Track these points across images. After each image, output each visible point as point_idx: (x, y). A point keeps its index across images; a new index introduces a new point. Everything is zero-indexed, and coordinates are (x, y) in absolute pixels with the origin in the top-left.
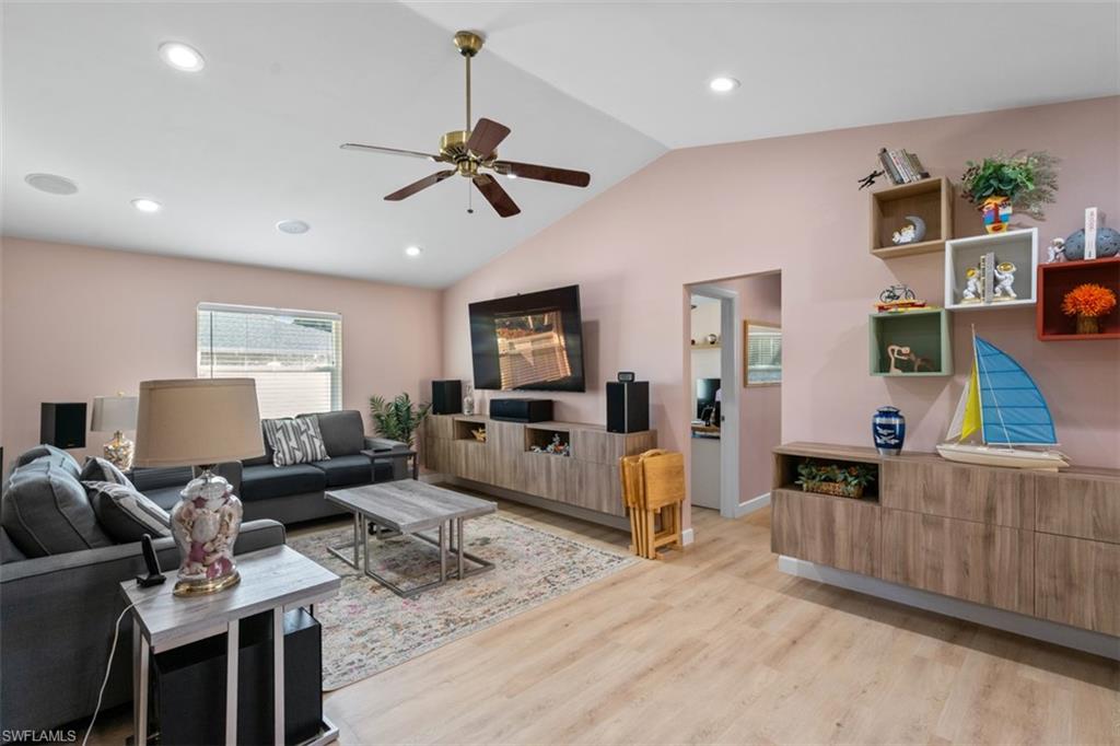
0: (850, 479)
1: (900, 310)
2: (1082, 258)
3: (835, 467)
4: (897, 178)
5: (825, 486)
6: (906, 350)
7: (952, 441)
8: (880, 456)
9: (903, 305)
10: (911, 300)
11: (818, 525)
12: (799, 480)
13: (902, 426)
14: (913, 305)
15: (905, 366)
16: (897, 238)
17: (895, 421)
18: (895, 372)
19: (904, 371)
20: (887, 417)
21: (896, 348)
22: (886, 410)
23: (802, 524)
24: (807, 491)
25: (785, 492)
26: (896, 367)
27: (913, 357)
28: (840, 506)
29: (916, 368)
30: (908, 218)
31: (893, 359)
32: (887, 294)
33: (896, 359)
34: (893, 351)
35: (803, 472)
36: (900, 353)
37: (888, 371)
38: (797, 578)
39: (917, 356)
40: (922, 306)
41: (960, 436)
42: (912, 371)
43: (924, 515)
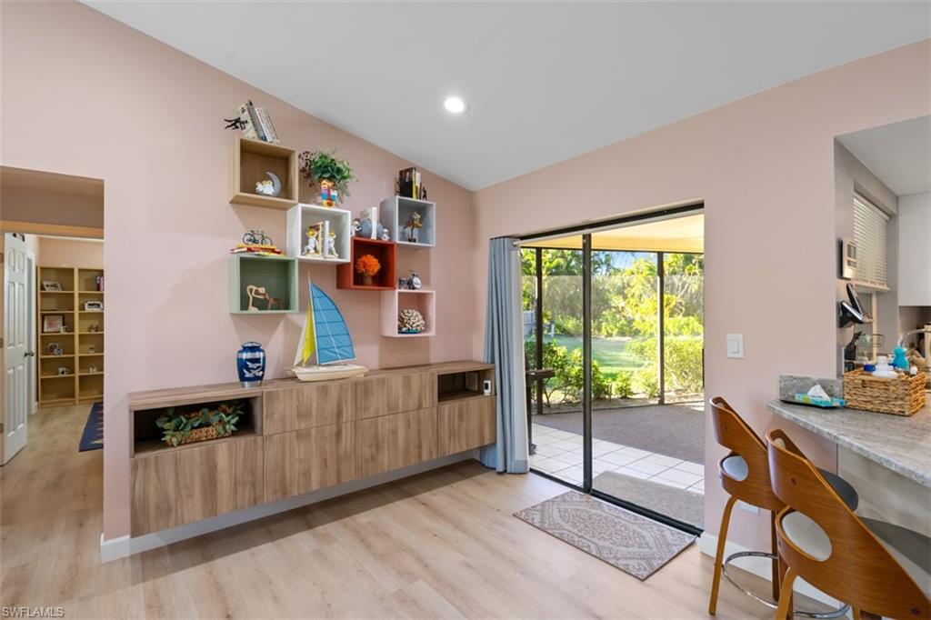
0: (226, 419)
1: (266, 253)
2: (369, 237)
3: (205, 410)
4: (262, 135)
5: (196, 434)
6: (262, 290)
7: (300, 364)
8: (247, 390)
9: (266, 250)
10: (268, 246)
11: (197, 479)
12: (164, 436)
13: (264, 358)
14: (273, 251)
15: (261, 305)
16: (260, 187)
17: (259, 355)
18: (253, 310)
19: (260, 309)
20: (251, 352)
21: (254, 288)
22: (250, 345)
23: (177, 484)
24: (179, 444)
25: (150, 455)
26: (253, 305)
27: (267, 297)
28: (223, 449)
29: (270, 306)
30: (268, 173)
31: (251, 298)
32: (249, 236)
33: (254, 297)
34: (251, 290)
35: (166, 426)
36: (257, 292)
37: (247, 309)
38: (132, 557)
39: (270, 296)
40: (279, 253)
41: (303, 360)
42: (266, 309)
43: (297, 431)
